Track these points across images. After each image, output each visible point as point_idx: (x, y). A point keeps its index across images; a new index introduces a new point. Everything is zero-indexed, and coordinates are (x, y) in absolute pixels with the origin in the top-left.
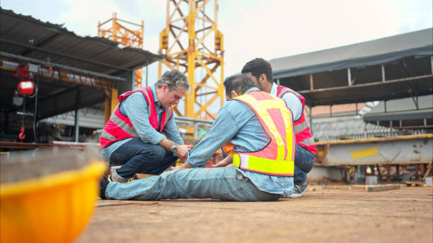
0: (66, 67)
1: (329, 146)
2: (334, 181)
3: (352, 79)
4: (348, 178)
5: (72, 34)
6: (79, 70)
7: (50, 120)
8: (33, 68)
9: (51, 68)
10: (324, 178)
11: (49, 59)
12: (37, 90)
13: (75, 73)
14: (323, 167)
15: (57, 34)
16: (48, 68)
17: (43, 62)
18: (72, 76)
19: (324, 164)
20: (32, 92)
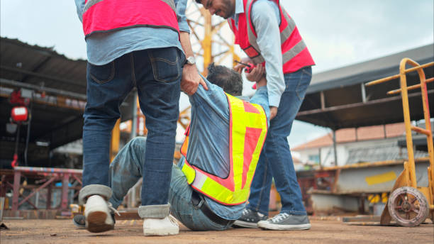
0: (62, 92)
1: (339, 171)
2: (347, 212)
3: (367, 95)
4: (367, 208)
5: (63, 57)
6: (76, 95)
7: (61, 149)
8: (26, 94)
9: (44, 93)
10: (334, 207)
11: (43, 83)
12: (30, 116)
13: (72, 98)
14: (332, 195)
15: (49, 58)
16: (41, 93)
17: (37, 87)
18: (68, 101)
19: (335, 191)
20: (26, 118)
